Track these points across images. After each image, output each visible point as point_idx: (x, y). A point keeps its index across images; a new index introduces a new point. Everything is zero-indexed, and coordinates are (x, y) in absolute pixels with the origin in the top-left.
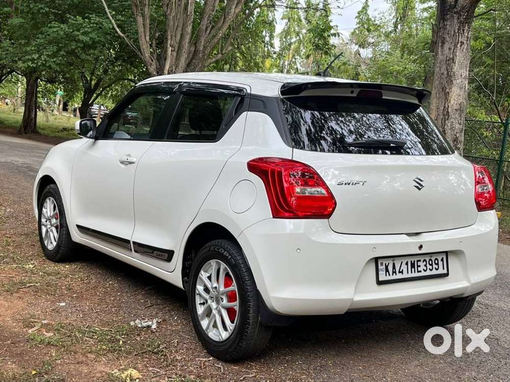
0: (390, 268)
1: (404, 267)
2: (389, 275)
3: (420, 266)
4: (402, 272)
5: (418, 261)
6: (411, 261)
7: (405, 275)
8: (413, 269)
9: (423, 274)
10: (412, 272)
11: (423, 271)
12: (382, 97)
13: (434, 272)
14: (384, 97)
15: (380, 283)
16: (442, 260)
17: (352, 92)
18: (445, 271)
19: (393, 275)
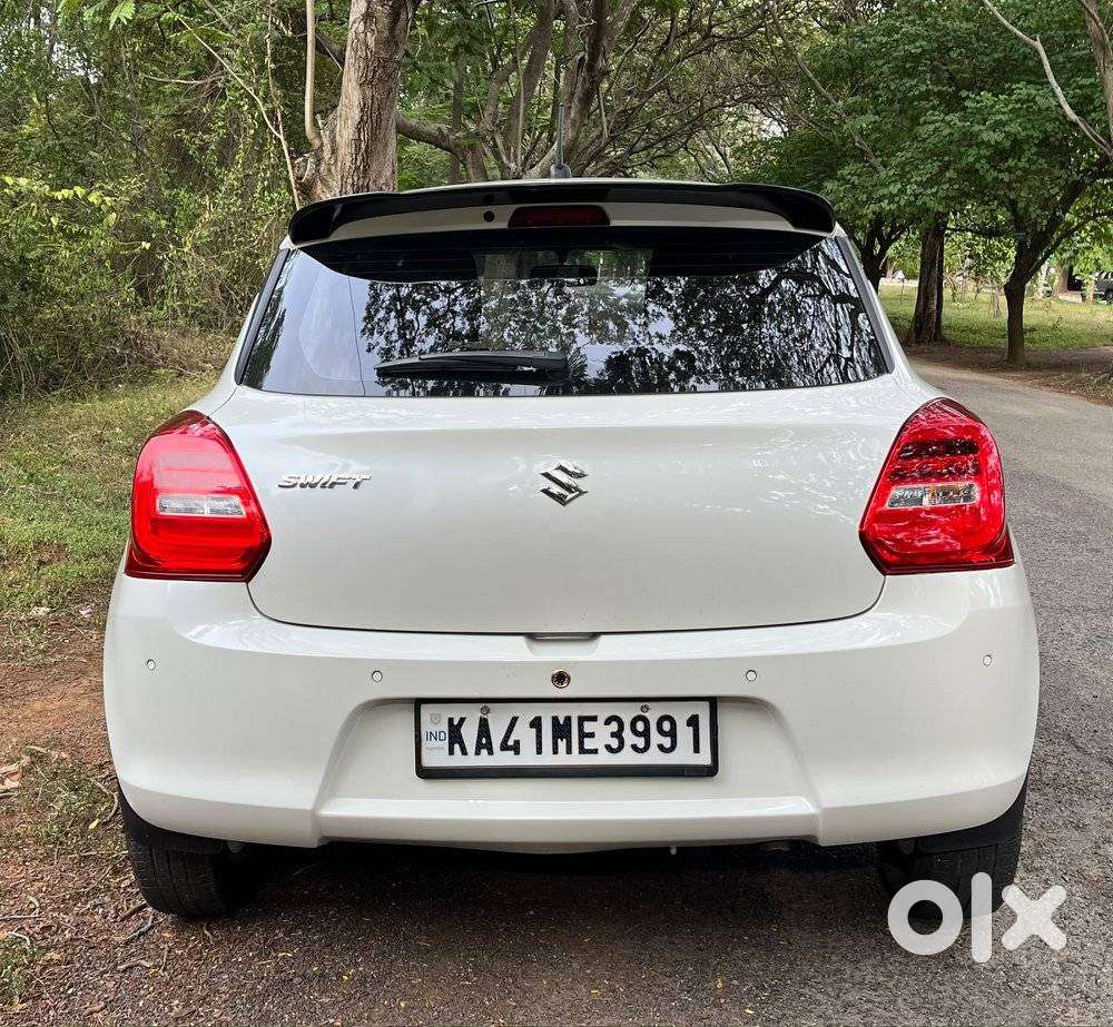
0: (470, 734)
1: (524, 734)
2: (464, 752)
3: (592, 735)
4: (516, 748)
5: (582, 720)
6: (555, 719)
7: (528, 758)
8: (562, 744)
9: (604, 758)
10: (555, 751)
11: (602, 750)
12: (607, 221)
13: (654, 757)
14: (614, 223)
15: (425, 773)
16: (693, 722)
17: (489, 217)
18: (704, 758)
19: (478, 753)
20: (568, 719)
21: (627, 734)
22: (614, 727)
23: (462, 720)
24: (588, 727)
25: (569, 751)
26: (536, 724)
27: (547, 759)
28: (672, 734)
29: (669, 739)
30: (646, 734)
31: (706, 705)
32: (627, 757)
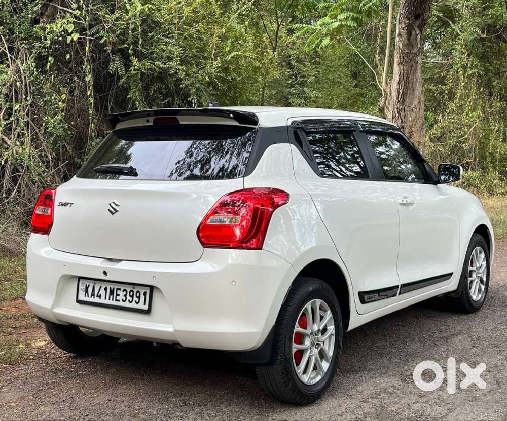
2: (88, 296)
8: (111, 297)
16: (145, 294)
19: (91, 297)
20: (114, 289)
21: (128, 296)
22: (125, 293)
23: (89, 285)
24: (119, 292)
25: (113, 300)
26: (106, 289)
27: (107, 302)
28: (139, 297)
29: (138, 299)
30: (132, 297)
31: (149, 288)
32: (127, 304)
